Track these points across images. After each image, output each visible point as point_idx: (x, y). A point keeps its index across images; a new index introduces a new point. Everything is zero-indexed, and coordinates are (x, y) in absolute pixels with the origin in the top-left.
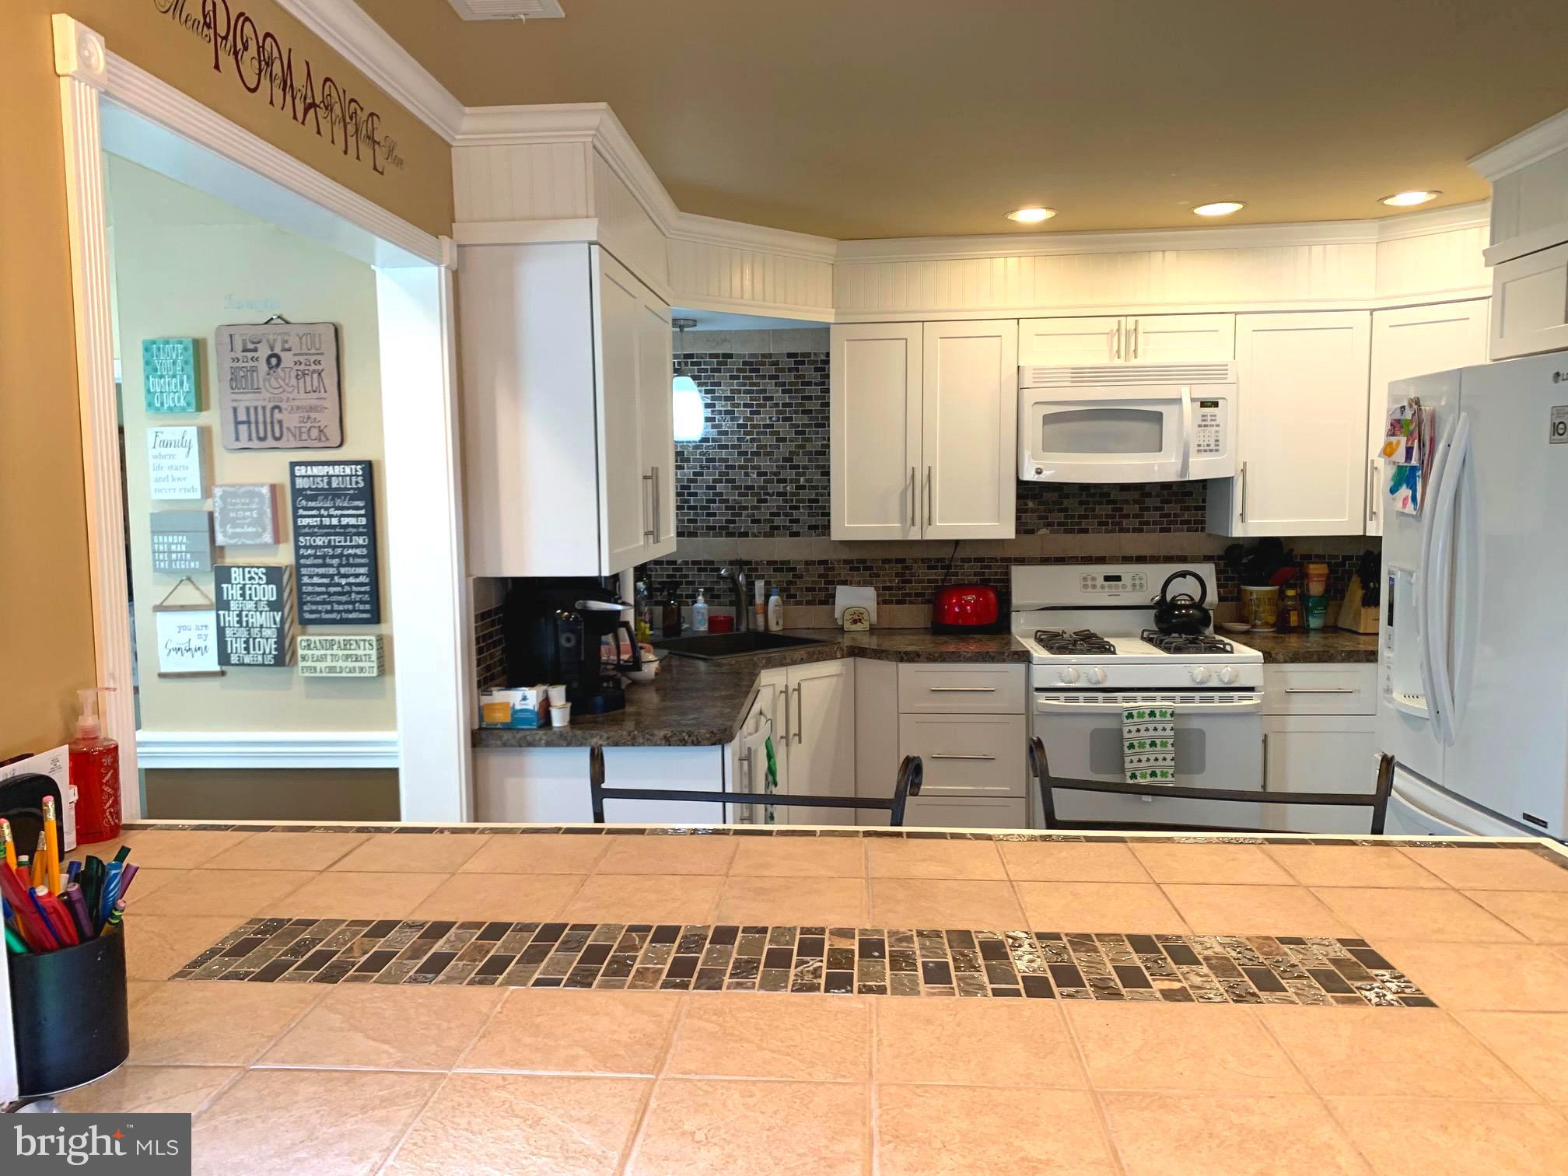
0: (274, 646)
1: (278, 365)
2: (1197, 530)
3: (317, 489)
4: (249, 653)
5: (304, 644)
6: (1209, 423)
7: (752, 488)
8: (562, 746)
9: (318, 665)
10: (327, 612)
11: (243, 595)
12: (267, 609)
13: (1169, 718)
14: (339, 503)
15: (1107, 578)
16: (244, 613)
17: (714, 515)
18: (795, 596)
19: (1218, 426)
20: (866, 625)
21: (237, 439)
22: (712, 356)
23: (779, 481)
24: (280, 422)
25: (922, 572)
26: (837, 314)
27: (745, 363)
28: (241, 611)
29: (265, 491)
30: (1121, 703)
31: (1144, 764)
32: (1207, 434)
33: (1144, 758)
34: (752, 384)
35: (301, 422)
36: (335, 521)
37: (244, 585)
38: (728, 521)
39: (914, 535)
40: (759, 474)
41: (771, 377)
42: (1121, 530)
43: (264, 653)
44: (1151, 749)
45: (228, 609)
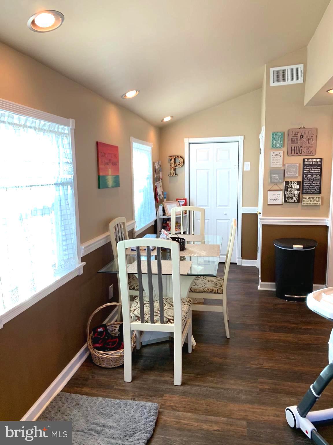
0: (297, 198)
1: (302, 137)
3: (309, 164)
4: (291, 200)
5: (304, 198)
9: (307, 203)
10: (309, 191)
11: (291, 187)
12: (296, 190)
14: (314, 167)
21: (291, 153)
24: (302, 150)
28: (290, 191)
29: (298, 165)
35: (306, 150)
36: (313, 171)
43: (295, 200)
45: (287, 190)
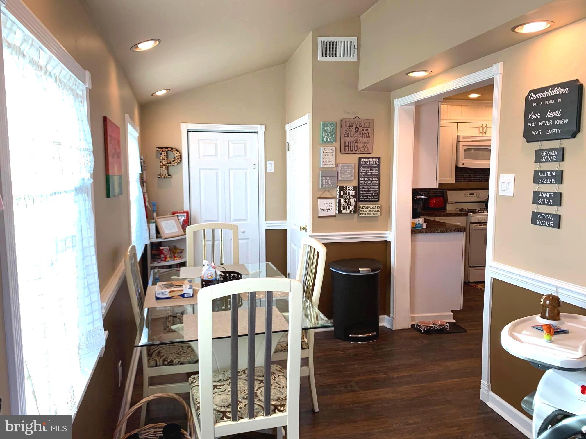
0: (354, 208)
1: (358, 130)
3: (366, 165)
4: (347, 210)
5: (362, 207)
8: (429, 233)
9: (365, 213)
10: (366, 198)
11: (346, 194)
12: (352, 198)
14: (372, 169)
15: (470, 194)
16: (346, 199)
21: (345, 151)
24: (357, 146)
28: (345, 198)
29: (353, 165)
35: (362, 146)
36: (370, 174)
37: (347, 191)
43: (351, 210)
45: (342, 198)
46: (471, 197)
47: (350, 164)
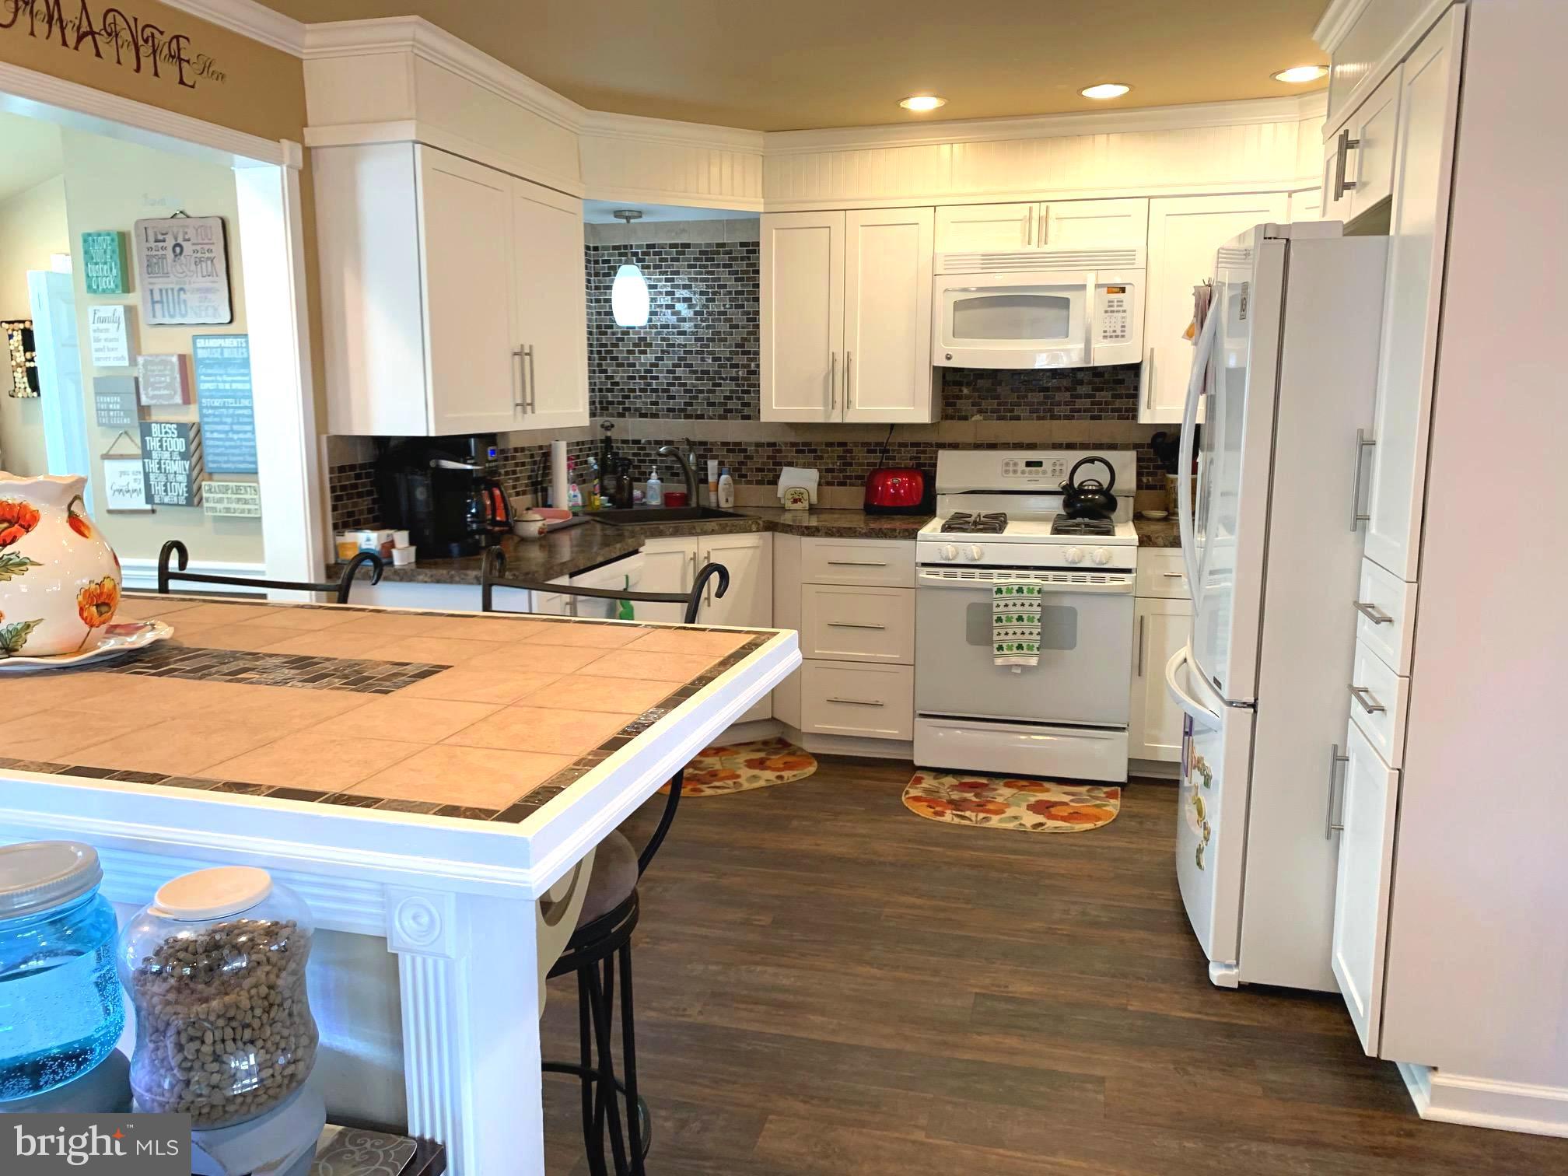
0: (185, 489)
1: (181, 253)
2: (1128, 418)
3: (213, 359)
4: (167, 495)
5: (207, 488)
6: (1115, 309)
7: (707, 372)
9: (219, 506)
10: (226, 462)
12: (178, 458)
13: (1036, 594)
14: (231, 371)
15: (1029, 464)
16: (162, 462)
17: (673, 397)
18: (745, 476)
19: (1124, 311)
20: (806, 505)
21: (155, 316)
22: (672, 246)
23: (733, 366)
24: (185, 301)
25: (860, 455)
26: (765, 204)
27: (701, 252)
29: (175, 359)
30: (997, 579)
31: (1011, 636)
32: (1113, 320)
33: (1010, 631)
34: (708, 273)
35: (200, 302)
36: (227, 386)
37: (162, 438)
38: (686, 404)
39: (836, 418)
40: (714, 359)
41: (725, 266)
42: (1053, 417)
43: (178, 495)
44: (1018, 623)
45: (150, 457)
46: (1030, 472)
47: (167, 355)
